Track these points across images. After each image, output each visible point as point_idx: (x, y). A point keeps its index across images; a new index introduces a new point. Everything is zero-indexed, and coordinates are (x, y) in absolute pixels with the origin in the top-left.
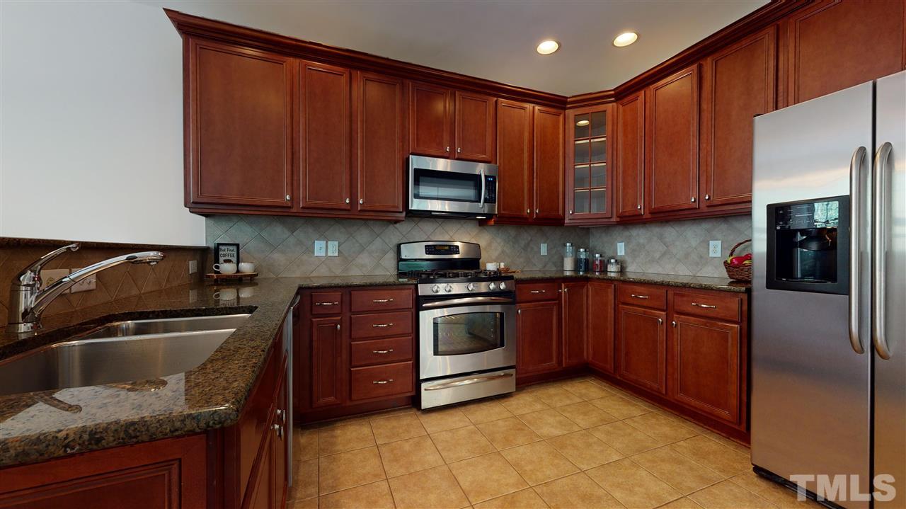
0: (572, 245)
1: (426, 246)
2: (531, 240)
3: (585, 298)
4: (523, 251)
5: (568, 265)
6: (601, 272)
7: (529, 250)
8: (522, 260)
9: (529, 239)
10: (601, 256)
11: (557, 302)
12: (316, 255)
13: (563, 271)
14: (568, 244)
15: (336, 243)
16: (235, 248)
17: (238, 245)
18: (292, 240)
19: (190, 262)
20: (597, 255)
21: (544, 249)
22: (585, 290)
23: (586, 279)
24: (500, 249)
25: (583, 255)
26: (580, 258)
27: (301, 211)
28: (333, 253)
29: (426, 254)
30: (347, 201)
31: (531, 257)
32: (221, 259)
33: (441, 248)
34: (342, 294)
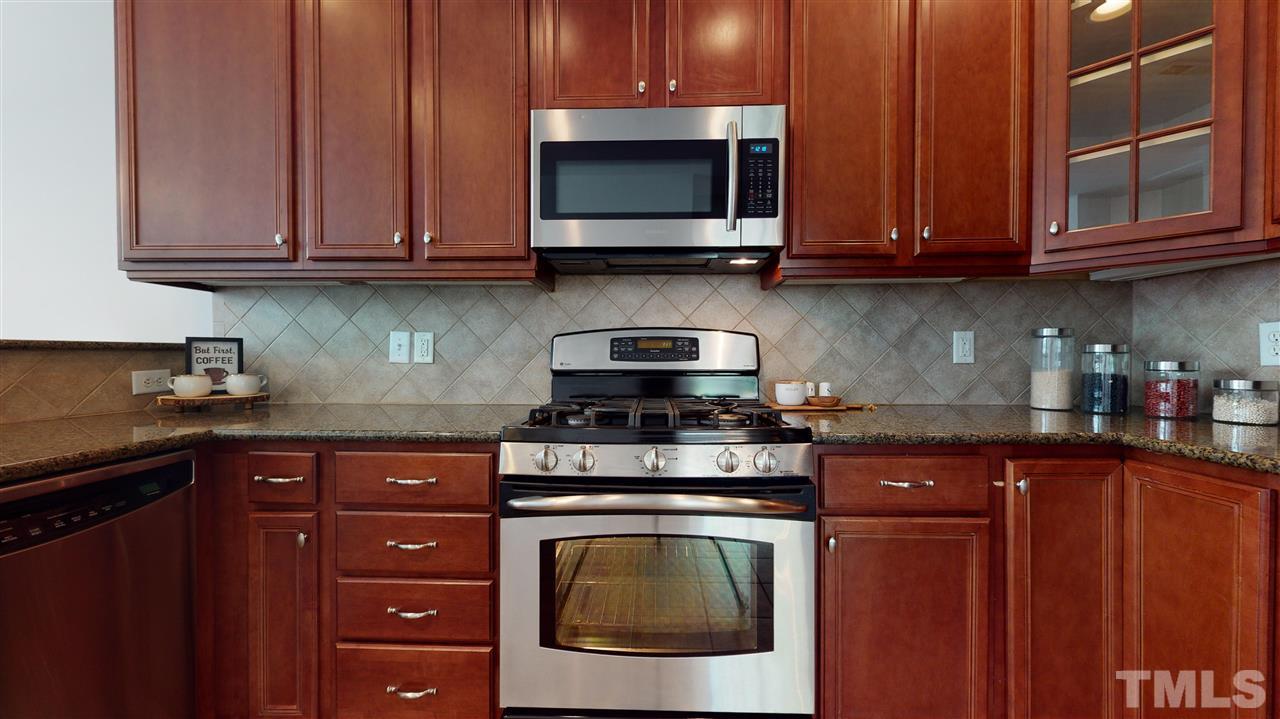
0: (1061, 334)
1: (613, 340)
2: (922, 321)
3: (1109, 519)
4: (894, 353)
5: (1049, 391)
6: (1180, 419)
7: (914, 348)
8: (888, 375)
9: (915, 318)
10: (1182, 367)
11: (986, 521)
12: (391, 360)
13: (1026, 410)
14: (1046, 332)
15: (429, 336)
16: (235, 347)
17: (240, 341)
18: (350, 331)
19: (134, 373)
20: (1163, 366)
21: (962, 347)
22: (1109, 488)
23: (1115, 452)
24: (821, 347)
25: (1103, 361)
26: (1093, 375)
27: (312, 265)
28: (424, 356)
29: (612, 358)
30: (397, 240)
31: (919, 367)
32: (198, 368)
33: (652, 345)
34: (319, 456)
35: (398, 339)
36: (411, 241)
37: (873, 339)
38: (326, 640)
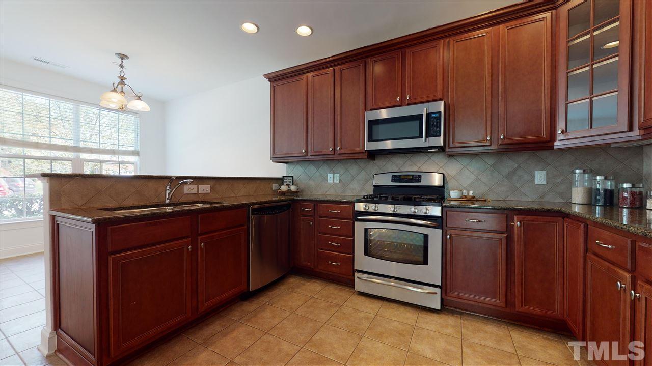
0: (584, 172)
1: (393, 176)
2: (519, 167)
4: (506, 180)
7: (515, 178)
8: (503, 188)
9: (516, 165)
10: (633, 186)
12: (328, 182)
15: (338, 175)
17: (293, 177)
18: (318, 173)
20: (626, 186)
21: (540, 177)
24: (473, 177)
25: (601, 184)
26: (597, 189)
27: (310, 157)
28: (337, 181)
29: (392, 182)
30: (331, 149)
31: (518, 185)
32: (285, 184)
33: (406, 177)
34: (314, 205)
35: (330, 175)
36: (334, 149)
37: (496, 174)
38: (316, 249)
